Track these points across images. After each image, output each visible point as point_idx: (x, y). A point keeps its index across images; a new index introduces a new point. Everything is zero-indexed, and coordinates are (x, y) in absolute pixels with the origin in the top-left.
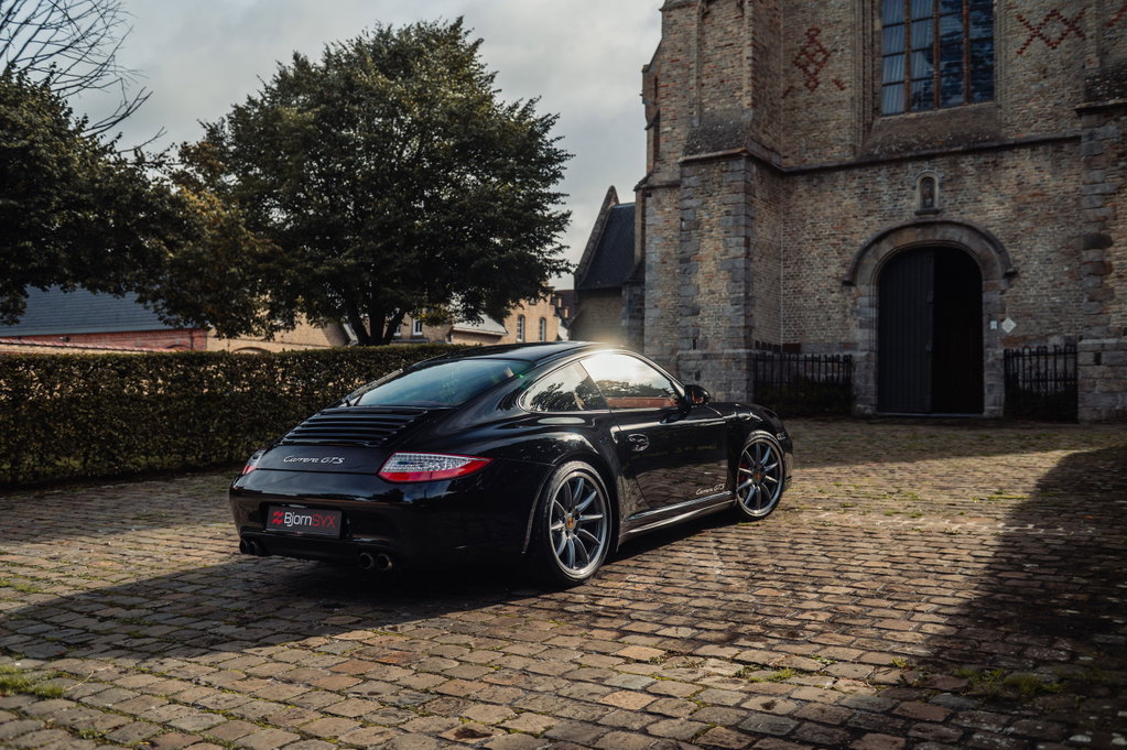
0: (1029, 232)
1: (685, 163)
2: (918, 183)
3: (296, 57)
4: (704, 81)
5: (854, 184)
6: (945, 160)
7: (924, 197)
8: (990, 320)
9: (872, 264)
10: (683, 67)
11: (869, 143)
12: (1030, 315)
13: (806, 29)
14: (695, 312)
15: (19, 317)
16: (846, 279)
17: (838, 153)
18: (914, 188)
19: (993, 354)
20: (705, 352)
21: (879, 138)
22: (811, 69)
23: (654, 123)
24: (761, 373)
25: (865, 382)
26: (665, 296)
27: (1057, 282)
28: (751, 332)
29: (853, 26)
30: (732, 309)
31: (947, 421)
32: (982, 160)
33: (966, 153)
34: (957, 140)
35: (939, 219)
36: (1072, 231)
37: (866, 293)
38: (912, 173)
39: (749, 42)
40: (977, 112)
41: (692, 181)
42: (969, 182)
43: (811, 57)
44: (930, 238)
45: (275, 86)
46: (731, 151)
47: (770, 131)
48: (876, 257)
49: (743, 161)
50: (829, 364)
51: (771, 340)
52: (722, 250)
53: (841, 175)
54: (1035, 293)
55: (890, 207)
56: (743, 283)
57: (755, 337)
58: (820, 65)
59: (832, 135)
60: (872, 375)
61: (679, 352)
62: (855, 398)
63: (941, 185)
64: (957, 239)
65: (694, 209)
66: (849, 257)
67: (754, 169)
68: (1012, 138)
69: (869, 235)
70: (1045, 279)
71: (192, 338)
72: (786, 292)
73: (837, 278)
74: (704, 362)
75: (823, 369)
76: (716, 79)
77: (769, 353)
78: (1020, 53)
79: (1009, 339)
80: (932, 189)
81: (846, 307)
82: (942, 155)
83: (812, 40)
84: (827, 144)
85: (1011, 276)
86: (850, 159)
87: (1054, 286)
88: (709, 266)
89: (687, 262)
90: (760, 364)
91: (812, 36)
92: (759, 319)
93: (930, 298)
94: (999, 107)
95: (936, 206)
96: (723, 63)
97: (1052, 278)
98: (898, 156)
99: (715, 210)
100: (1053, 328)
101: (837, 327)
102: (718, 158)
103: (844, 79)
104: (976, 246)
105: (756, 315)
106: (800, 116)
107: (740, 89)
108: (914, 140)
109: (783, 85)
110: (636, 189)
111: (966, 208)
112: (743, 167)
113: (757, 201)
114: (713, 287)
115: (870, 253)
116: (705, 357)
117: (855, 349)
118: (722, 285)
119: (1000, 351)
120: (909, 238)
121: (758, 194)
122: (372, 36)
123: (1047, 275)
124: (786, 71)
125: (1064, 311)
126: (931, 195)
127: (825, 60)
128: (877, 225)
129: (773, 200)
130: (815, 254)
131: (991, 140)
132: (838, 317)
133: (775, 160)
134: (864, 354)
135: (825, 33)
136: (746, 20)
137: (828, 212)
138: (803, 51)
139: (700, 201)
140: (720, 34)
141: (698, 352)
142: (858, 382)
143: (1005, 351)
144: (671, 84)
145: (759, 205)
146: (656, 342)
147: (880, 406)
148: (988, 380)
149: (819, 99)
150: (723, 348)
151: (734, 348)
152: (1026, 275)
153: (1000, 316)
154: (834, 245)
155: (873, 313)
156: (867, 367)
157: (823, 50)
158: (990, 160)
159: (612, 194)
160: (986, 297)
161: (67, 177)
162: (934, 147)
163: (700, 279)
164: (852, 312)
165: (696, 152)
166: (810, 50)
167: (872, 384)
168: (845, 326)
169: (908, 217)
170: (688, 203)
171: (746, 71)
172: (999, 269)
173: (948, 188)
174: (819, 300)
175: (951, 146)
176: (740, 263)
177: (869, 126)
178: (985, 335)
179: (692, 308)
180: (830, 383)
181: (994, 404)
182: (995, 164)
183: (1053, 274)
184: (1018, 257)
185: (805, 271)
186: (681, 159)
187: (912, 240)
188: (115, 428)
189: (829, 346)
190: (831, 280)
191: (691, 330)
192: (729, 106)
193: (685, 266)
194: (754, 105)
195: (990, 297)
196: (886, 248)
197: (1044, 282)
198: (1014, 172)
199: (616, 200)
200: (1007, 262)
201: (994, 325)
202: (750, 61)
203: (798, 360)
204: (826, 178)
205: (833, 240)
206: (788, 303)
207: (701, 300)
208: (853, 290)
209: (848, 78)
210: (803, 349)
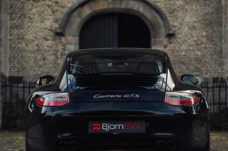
0: (182, 8)
9: (77, 22)
12: (183, 63)
16: (59, 31)
27: (199, 42)
36: (208, 10)
37: (72, 41)
44: (118, 6)
48: (80, 16)
54: (185, 48)
64: (136, 9)
66: (60, 15)
70: (192, 40)
72: (11, 38)
73: (51, 30)
81: (57, 51)
85: (171, 36)
87: (197, 44)
97: (196, 39)
100: (197, 71)
101: (51, 65)
115: (75, 14)
123: (193, 37)
125: (203, 61)
130: (34, 11)
132: (52, 58)
152: (180, 36)
154: (49, 6)
172: (163, 32)
174: (37, 45)
183: (197, 37)
184: (175, 24)
185: (27, 23)
190: (46, 32)
196: (87, 11)
197: (191, 41)
200: (167, 26)
205: (48, 2)
206: (13, 45)
208: (63, 39)
210: (24, 80)
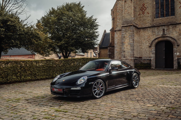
1: (122, 27)
2: (162, 30)
3: (52, 8)
4: (125, 13)
5: (151, 30)
6: (167, 26)
7: (163, 32)
8: (175, 53)
9: (154, 44)
10: (121, 10)
11: (153, 23)
13: (142, 4)
14: (124, 52)
15: (7, 53)
16: (150, 46)
17: (148, 25)
18: (161, 31)
19: (175, 58)
20: (126, 58)
21: (155, 22)
22: (143, 11)
23: (113, 19)
24: (136, 62)
25: (153, 63)
26: (118, 49)
28: (134, 55)
29: (150, 3)
30: (131, 51)
31: (168, 70)
32: (173, 26)
33: (170, 25)
34: (168, 23)
35: (166, 36)
37: (153, 48)
38: (161, 28)
39: (133, 6)
40: (172, 18)
41: (123, 30)
42: (171, 30)
43: (143, 9)
44: (164, 39)
45: (49, 13)
46: (130, 25)
47: (136, 21)
49: (132, 26)
50: (147, 60)
51: (137, 56)
52: (129, 41)
53: (149, 28)
55: (157, 34)
56: (132, 47)
57: (135, 56)
58: (145, 10)
59: (147, 22)
60: (154, 62)
61: (122, 58)
62: (151, 66)
63: (166, 30)
64: (169, 39)
65: (124, 34)
66: (150, 42)
67: (134, 28)
68: (178, 22)
69: (154, 39)
71: (32, 56)
72: (139, 48)
73: (148, 46)
74: (126, 60)
75: (146, 61)
76: (127, 13)
77: (137, 59)
78: (179, 8)
79: (178, 56)
80: (164, 31)
81: (150, 51)
82: (166, 25)
83: (143, 6)
84: (146, 23)
85: (178, 46)
86: (150, 26)
88: (127, 44)
89: (123, 43)
90: (135, 60)
91: (143, 5)
92: (135, 53)
93: (164, 49)
94: (176, 17)
95: (165, 34)
96: (128, 10)
98: (158, 25)
99: (127, 35)
101: (148, 54)
102: (128, 26)
103: (149, 12)
104: (172, 40)
105: (135, 52)
106: (141, 19)
107: (132, 14)
108: (161, 23)
109: (138, 13)
110: (110, 30)
111: (170, 34)
112: (132, 27)
113: (135, 33)
114: (127, 47)
115: (154, 42)
116: (126, 59)
117: (151, 58)
118: (129, 47)
119: (177, 58)
120: (160, 39)
121: (135, 32)
122: (65, 5)
124: (139, 11)
126: (164, 32)
127: (146, 9)
128: (155, 37)
129: (137, 33)
130: (144, 42)
131: (175, 23)
132: (148, 52)
133: (137, 26)
134: (153, 59)
135: (146, 5)
136: (133, 3)
137: (146, 35)
138: (142, 8)
139: (125, 33)
140: (128, 5)
141: (125, 58)
142: (152, 63)
143: (178, 58)
144: (119, 13)
145: (135, 34)
146: (117, 57)
147: (156, 67)
148: (174, 63)
149: (145, 16)
150: (129, 58)
151: (131, 58)
152: (180, 45)
153: (176, 52)
154: (147, 40)
155: (154, 52)
156: (153, 61)
157: (145, 7)
158: (174, 26)
159: (105, 31)
160: (174, 49)
161: (20, 30)
162: (165, 24)
163: (125, 46)
164: (151, 52)
165: (124, 25)
166: (143, 7)
167: (154, 64)
168: (150, 54)
169: (160, 36)
170: (123, 33)
171: (133, 11)
172: (176, 45)
173: (167, 31)
174: (145, 49)
175: (168, 24)
176: (132, 43)
177: (153, 20)
178: (174, 55)
179: (124, 51)
180: (147, 64)
181: (176, 67)
182: (175, 27)
184: (179, 42)
185: (142, 45)
186: (122, 26)
187: (161, 39)
188: (36, 72)
189: (147, 57)
190: (147, 46)
191: (124, 55)
192: (129, 17)
193: (122, 44)
194: (134, 17)
195: (175, 49)
196: (157, 41)
198: (179, 28)
199: (106, 32)
200: (177, 43)
201: (175, 54)
202: (133, 10)
203: (142, 60)
204: (146, 29)
205: (147, 39)
206: (140, 50)
207: (125, 50)
208: (151, 48)
209: (150, 12)
210: (142, 58)
